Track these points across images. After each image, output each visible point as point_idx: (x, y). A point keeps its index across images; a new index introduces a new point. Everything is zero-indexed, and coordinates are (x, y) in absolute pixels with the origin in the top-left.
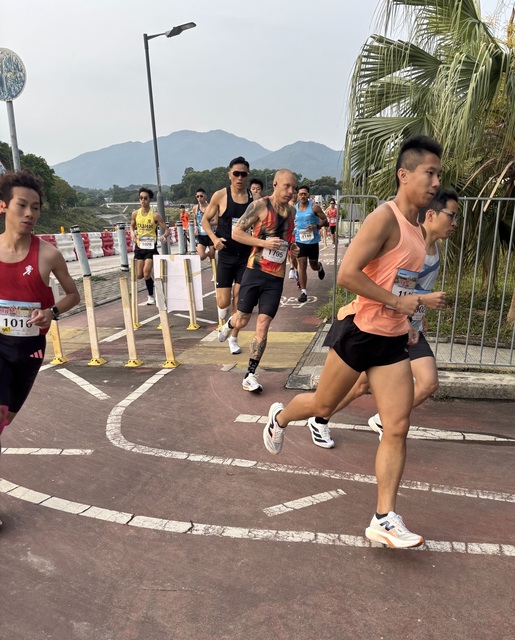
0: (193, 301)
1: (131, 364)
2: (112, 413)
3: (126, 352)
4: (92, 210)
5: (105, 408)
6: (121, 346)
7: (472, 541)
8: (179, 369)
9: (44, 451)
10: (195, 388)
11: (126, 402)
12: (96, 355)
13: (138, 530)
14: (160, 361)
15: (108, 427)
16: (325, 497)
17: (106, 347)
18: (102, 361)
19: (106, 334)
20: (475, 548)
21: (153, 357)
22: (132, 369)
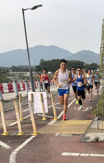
0: (44, 109)
1: (19, 134)
2: (12, 154)
3: (17, 129)
4: (4, 75)
5: (9, 152)
6: (15, 127)
8: (39, 136)
10: (45, 143)
11: (18, 149)
12: (5, 131)
15: (10, 159)
17: (9, 128)
18: (8, 133)
19: (9, 123)
21: (28, 131)
22: (20, 136)
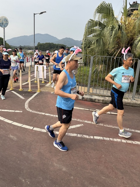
0: (44, 76)
1: (29, 91)
2: (26, 102)
3: (28, 88)
5: (24, 101)
8: (41, 93)
9: (11, 111)
10: (45, 97)
11: (29, 100)
13: (35, 131)
14: (36, 90)
15: (25, 106)
16: (78, 126)
17: (24, 86)
18: (22, 90)
19: (22, 83)
20: (115, 140)
21: (34, 89)
22: (29, 92)
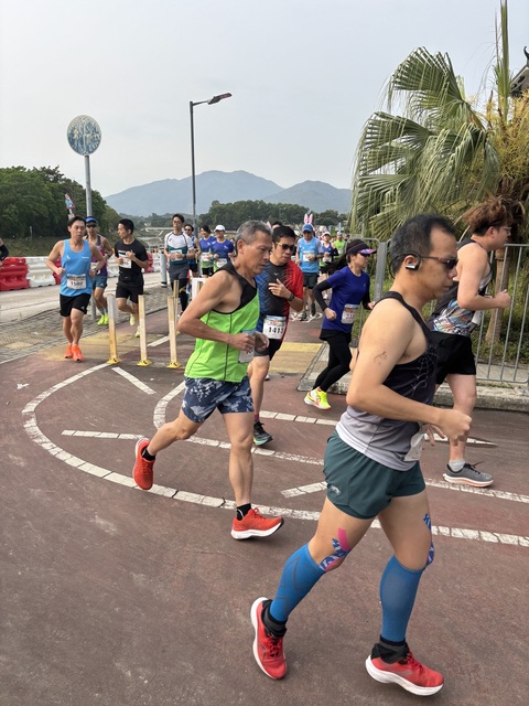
2: (158, 405)
5: (153, 401)
6: (163, 350)
7: (455, 527)
9: (105, 435)
11: (168, 398)
12: (144, 357)
13: (182, 503)
15: (155, 417)
18: (149, 363)
20: (458, 533)
22: (172, 369)
